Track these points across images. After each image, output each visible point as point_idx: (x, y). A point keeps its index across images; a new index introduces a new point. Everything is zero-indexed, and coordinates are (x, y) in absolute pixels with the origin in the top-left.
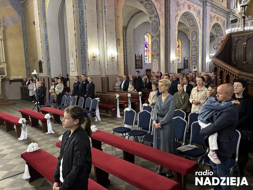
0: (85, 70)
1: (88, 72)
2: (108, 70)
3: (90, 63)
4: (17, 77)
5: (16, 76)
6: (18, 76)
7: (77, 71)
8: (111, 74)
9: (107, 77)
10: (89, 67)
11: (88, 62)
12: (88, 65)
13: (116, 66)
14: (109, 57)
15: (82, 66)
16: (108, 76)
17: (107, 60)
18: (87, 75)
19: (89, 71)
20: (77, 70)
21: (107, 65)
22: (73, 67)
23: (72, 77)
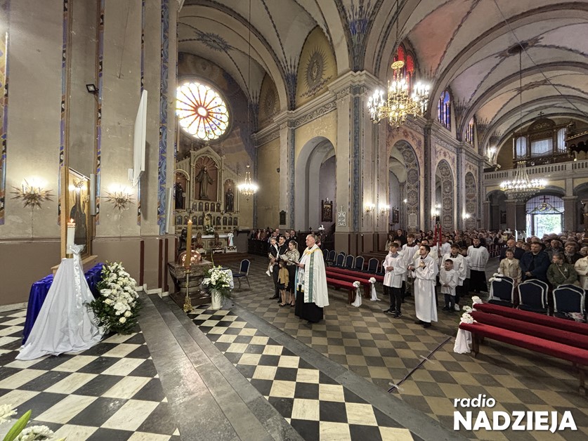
0: (357, 225)
6: (245, 226)
7: (349, 226)
8: (380, 231)
9: (377, 233)
10: (362, 222)
11: (362, 216)
12: (362, 219)
14: (380, 211)
15: (354, 220)
17: (378, 215)
19: (362, 226)
21: (377, 219)
22: (343, 222)
23: (338, 233)
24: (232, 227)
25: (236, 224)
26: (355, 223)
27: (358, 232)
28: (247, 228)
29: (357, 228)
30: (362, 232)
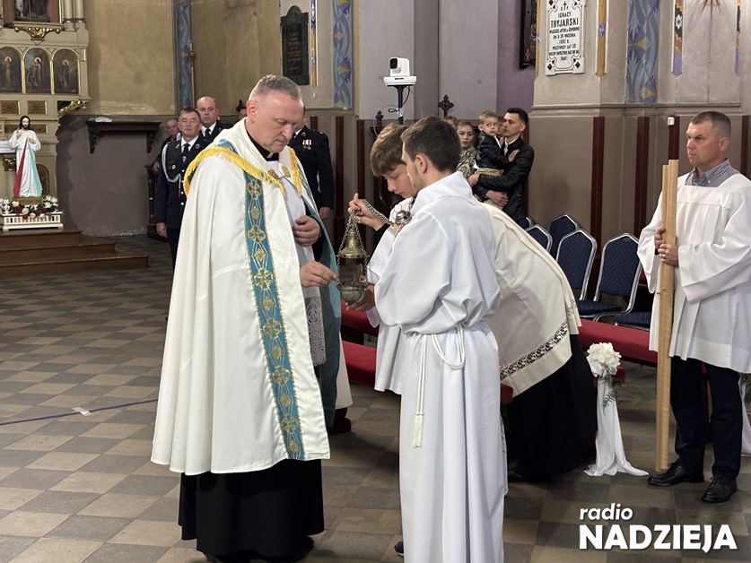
0: (650, 64)
1: (675, 80)
3: (692, 21)
4: (128, 108)
5: (124, 105)
6: (130, 99)
7: (601, 73)
10: (679, 45)
11: (678, 13)
12: (679, 32)
15: (634, 39)
18: (660, 101)
19: (677, 72)
20: (602, 64)
22: (572, 49)
23: (549, 112)
24: (50, 101)
25: (68, 83)
26: (635, 53)
27: (652, 104)
28: (144, 110)
29: (647, 79)
30: (672, 102)
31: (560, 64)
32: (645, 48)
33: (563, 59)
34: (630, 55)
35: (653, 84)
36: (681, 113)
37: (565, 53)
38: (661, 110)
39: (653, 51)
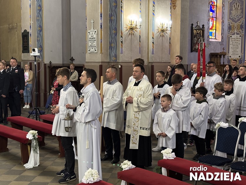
0: (115, 51)
1: (121, 55)
2: (153, 53)
3: (125, 39)
7: (101, 53)
8: (158, 61)
9: (150, 65)
10: (122, 46)
11: (122, 37)
12: (122, 42)
13: (167, 45)
14: (156, 28)
15: (111, 43)
16: (153, 64)
17: (153, 35)
18: (118, 61)
19: (122, 53)
20: (101, 50)
21: (153, 43)
22: (94, 46)
23: (89, 63)
27: (116, 62)
29: (114, 55)
30: (120, 61)
31: (92, 50)
32: (113, 46)
33: (92, 48)
34: (110, 48)
35: (116, 56)
36: (123, 64)
37: (93, 47)
38: (118, 63)
39: (115, 47)
